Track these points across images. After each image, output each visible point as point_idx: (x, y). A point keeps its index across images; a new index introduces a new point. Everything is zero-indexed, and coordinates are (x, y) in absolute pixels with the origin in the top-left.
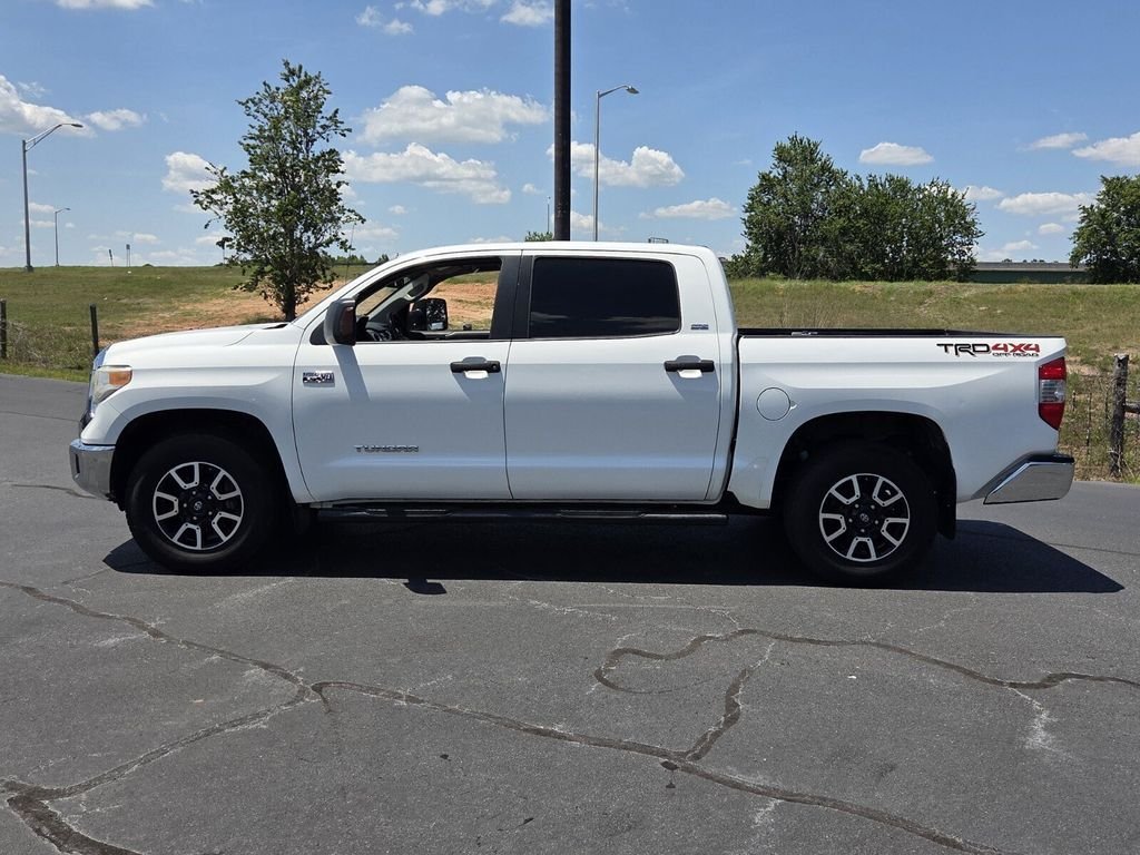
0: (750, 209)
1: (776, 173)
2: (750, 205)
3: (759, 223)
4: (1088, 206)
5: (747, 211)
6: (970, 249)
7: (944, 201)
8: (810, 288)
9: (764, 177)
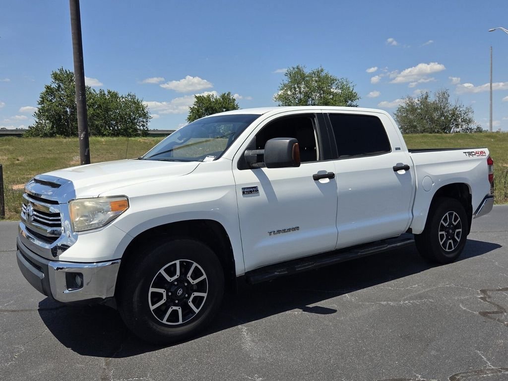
0: (42, 102)
1: (54, 86)
2: (41, 101)
3: (48, 110)
4: (192, 107)
5: (39, 104)
6: (147, 124)
7: (135, 103)
8: (118, 141)
9: (48, 88)
